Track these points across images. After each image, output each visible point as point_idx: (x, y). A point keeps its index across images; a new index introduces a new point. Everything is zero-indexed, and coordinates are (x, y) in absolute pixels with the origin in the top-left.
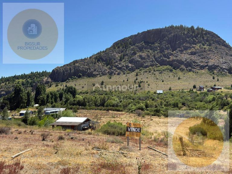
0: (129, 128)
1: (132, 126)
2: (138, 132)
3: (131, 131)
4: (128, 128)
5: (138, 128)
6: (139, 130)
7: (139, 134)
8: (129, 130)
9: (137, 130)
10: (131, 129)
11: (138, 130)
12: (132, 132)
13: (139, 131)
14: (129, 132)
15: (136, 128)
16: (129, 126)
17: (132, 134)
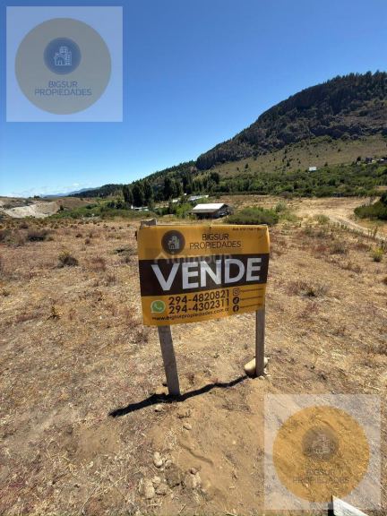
0: (166, 265)
1: (194, 249)
2: (243, 282)
3: (186, 285)
4: (156, 269)
5: (244, 258)
7: (255, 294)
8: (166, 285)
10: (186, 274)
11: (249, 270)
12: (190, 296)
13: (254, 274)
14: (165, 300)
15: (228, 262)
16: (163, 255)
17: (191, 304)
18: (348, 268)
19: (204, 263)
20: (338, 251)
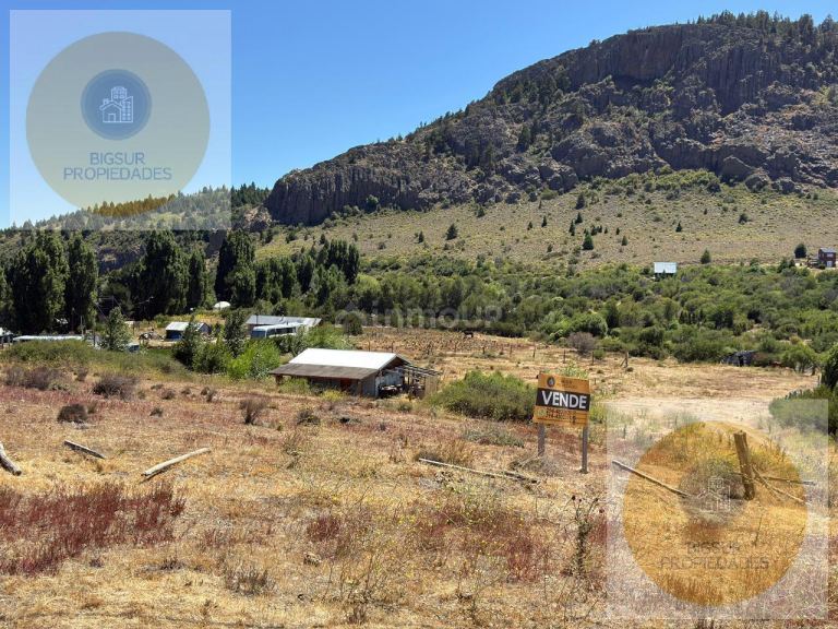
0: (548, 392)
1: (558, 386)
2: (578, 408)
3: (554, 404)
4: (543, 392)
5: (578, 395)
6: (583, 401)
7: (583, 416)
8: (546, 402)
9: (574, 401)
10: (555, 398)
11: (581, 401)
12: (555, 409)
13: (583, 404)
14: (545, 409)
15: (571, 396)
16: (547, 387)
17: (555, 414)
19: (561, 395)
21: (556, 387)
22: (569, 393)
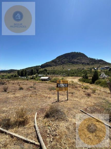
0: (59, 84)
1: (62, 82)
2: (66, 87)
3: (61, 86)
5: (66, 84)
8: (59, 86)
9: (65, 85)
10: (61, 85)
11: (66, 85)
12: (61, 88)
14: (58, 88)
16: (59, 83)
18: (78, 90)
20: (76, 87)
21: (61, 83)
22: (64, 84)
